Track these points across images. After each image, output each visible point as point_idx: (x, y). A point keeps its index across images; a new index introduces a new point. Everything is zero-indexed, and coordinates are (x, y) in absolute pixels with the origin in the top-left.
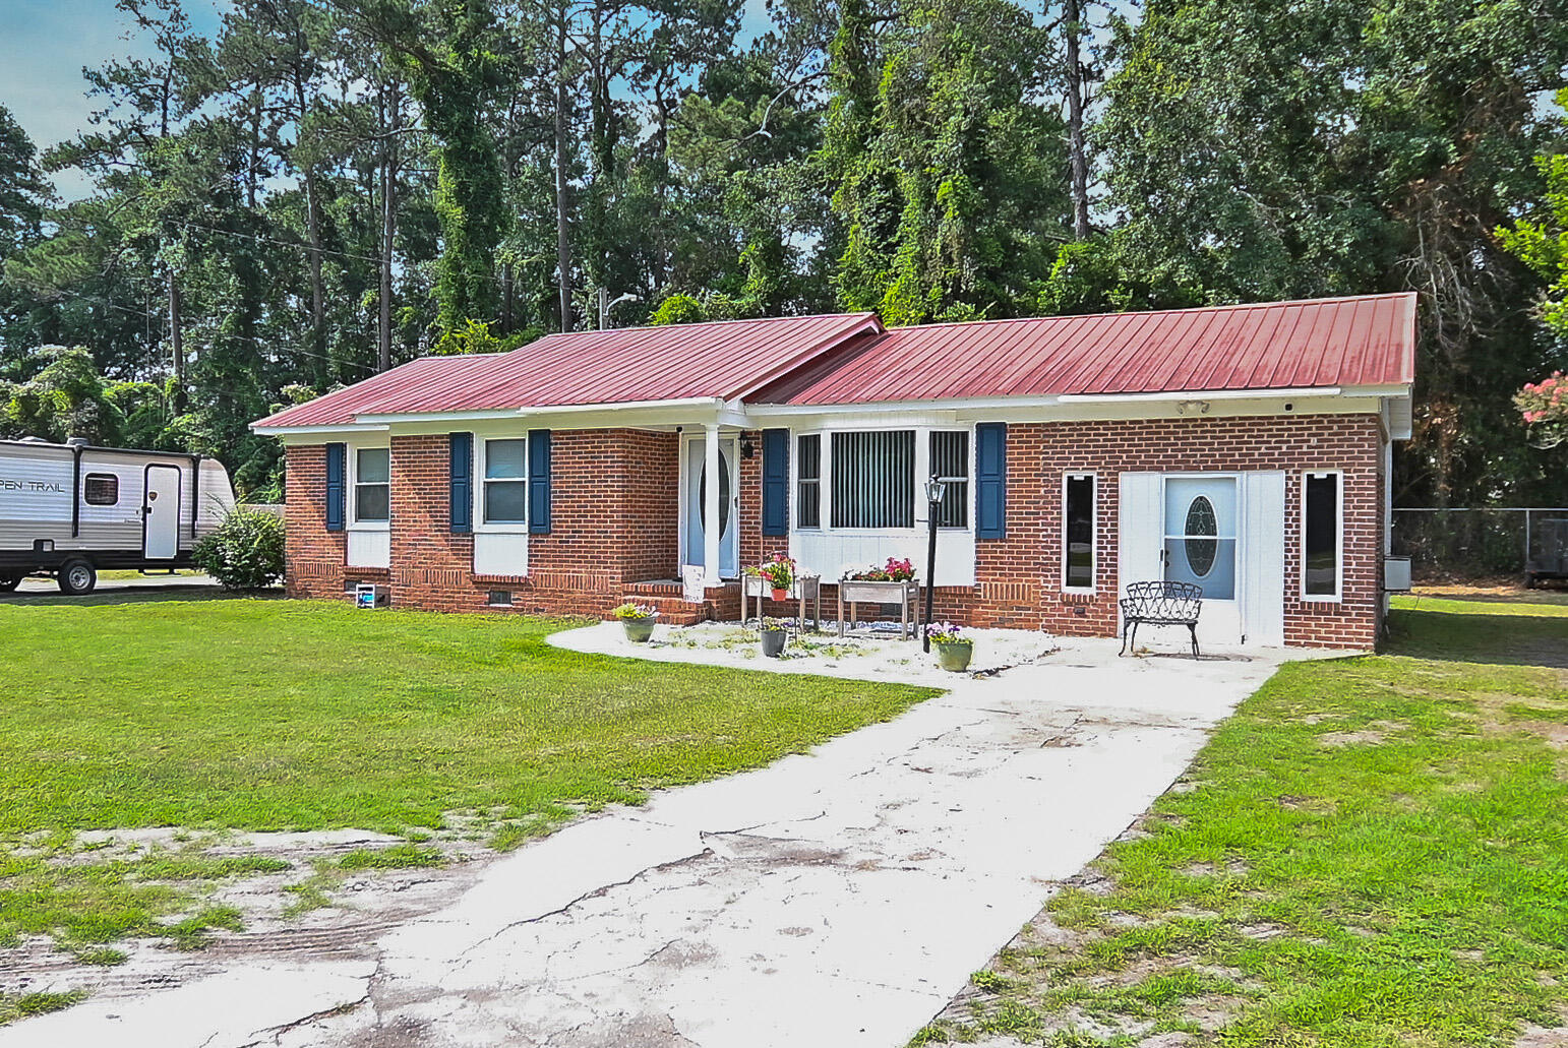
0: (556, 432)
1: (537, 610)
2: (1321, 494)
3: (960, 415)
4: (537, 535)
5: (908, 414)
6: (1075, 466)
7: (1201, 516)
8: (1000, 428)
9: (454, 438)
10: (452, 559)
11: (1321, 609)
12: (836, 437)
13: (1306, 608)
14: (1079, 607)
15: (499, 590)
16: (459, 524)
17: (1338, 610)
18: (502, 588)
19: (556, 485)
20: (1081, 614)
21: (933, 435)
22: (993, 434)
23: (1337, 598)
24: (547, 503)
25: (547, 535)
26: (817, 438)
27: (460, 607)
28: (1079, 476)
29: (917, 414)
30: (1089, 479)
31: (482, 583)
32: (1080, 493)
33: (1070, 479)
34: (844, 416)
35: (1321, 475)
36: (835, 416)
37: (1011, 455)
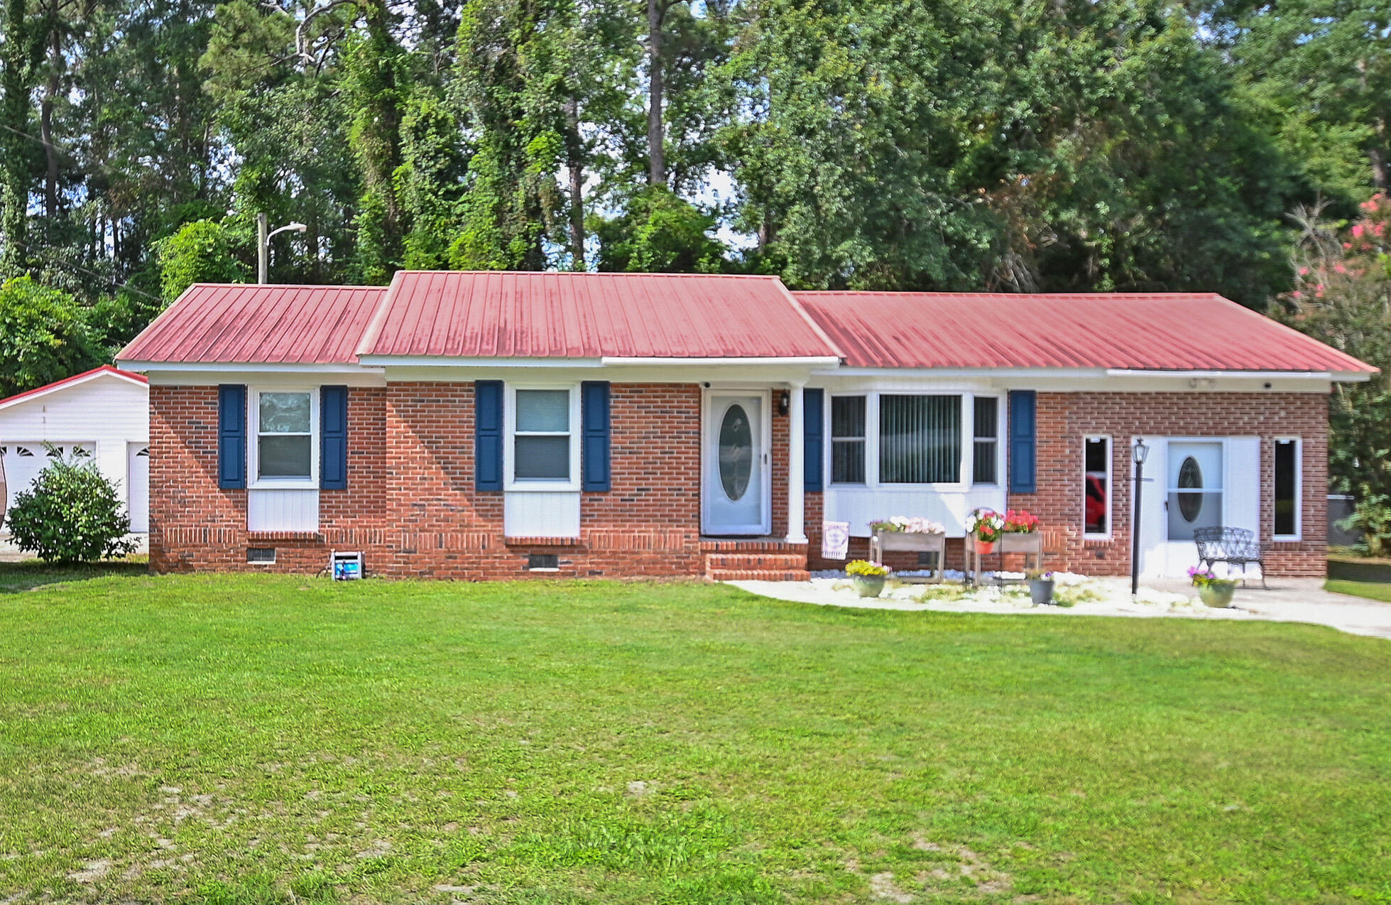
0: (616, 385)
1: (593, 574)
2: (1285, 455)
3: (994, 383)
4: (592, 493)
5: (956, 381)
6: (1096, 430)
7: (1189, 473)
8: (1030, 396)
9: (481, 386)
10: (476, 520)
11: (1288, 547)
12: (885, 400)
13: (1278, 547)
14: (1099, 551)
15: (542, 554)
16: (490, 482)
17: (1301, 547)
18: (546, 551)
19: (615, 441)
20: (1101, 557)
21: (976, 400)
22: (1023, 401)
23: (1296, 537)
24: (606, 459)
25: (606, 492)
26: (861, 401)
27: (488, 574)
28: (1095, 439)
29: (964, 381)
30: (1103, 442)
31: (517, 548)
32: (1096, 455)
33: (1088, 441)
34: (893, 380)
35: (1284, 441)
36: (885, 379)
37: (1040, 419)
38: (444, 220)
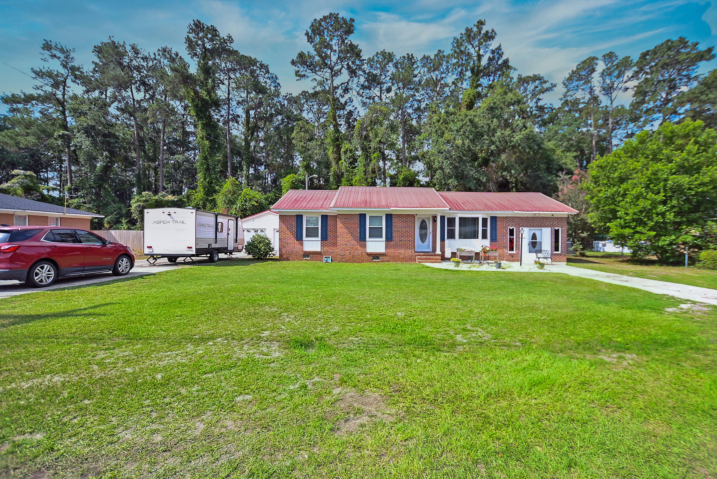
0: (394, 215)
1: (388, 261)
2: (557, 232)
3: (487, 214)
4: (388, 241)
5: (477, 214)
6: (511, 226)
7: (534, 237)
8: (496, 217)
9: (361, 215)
10: (359, 248)
11: (558, 254)
12: (460, 219)
13: (555, 254)
14: (512, 255)
15: (376, 256)
16: (363, 238)
17: (560, 255)
19: (394, 228)
20: (513, 257)
21: (483, 218)
22: (494, 219)
23: (559, 252)
24: (391, 233)
25: (391, 241)
26: (455, 218)
27: (362, 261)
28: (511, 228)
29: (480, 214)
30: (513, 229)
31: (369, 255)
32: (512, 232)
33: (509, 228)
34: (462, 213)
35: (557, 229)
36: (460, 213)
37: (498, 223)
38: (351, 174)
